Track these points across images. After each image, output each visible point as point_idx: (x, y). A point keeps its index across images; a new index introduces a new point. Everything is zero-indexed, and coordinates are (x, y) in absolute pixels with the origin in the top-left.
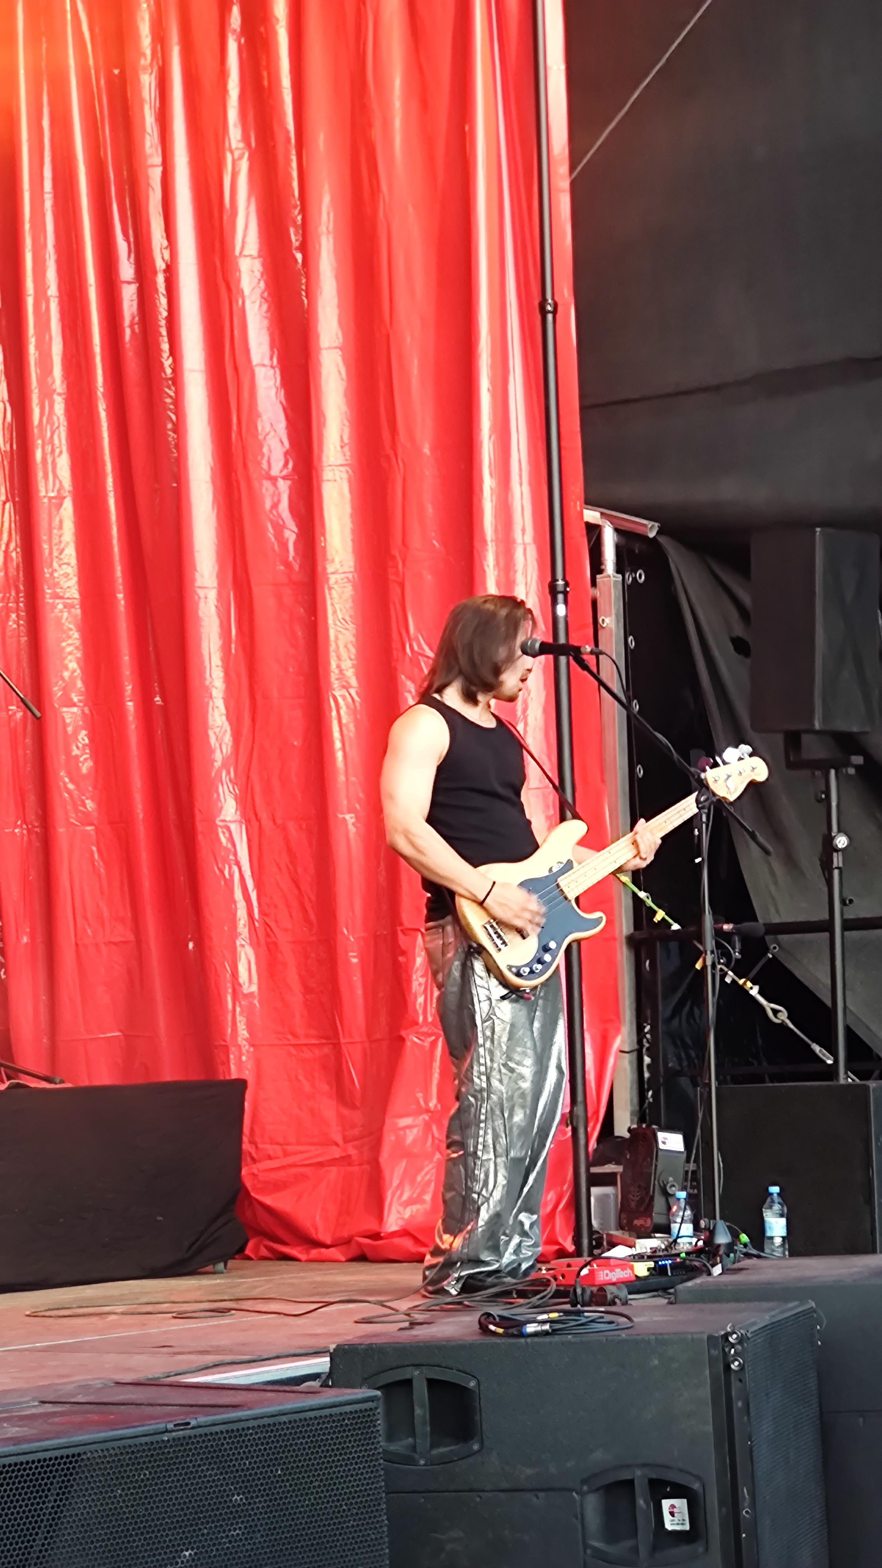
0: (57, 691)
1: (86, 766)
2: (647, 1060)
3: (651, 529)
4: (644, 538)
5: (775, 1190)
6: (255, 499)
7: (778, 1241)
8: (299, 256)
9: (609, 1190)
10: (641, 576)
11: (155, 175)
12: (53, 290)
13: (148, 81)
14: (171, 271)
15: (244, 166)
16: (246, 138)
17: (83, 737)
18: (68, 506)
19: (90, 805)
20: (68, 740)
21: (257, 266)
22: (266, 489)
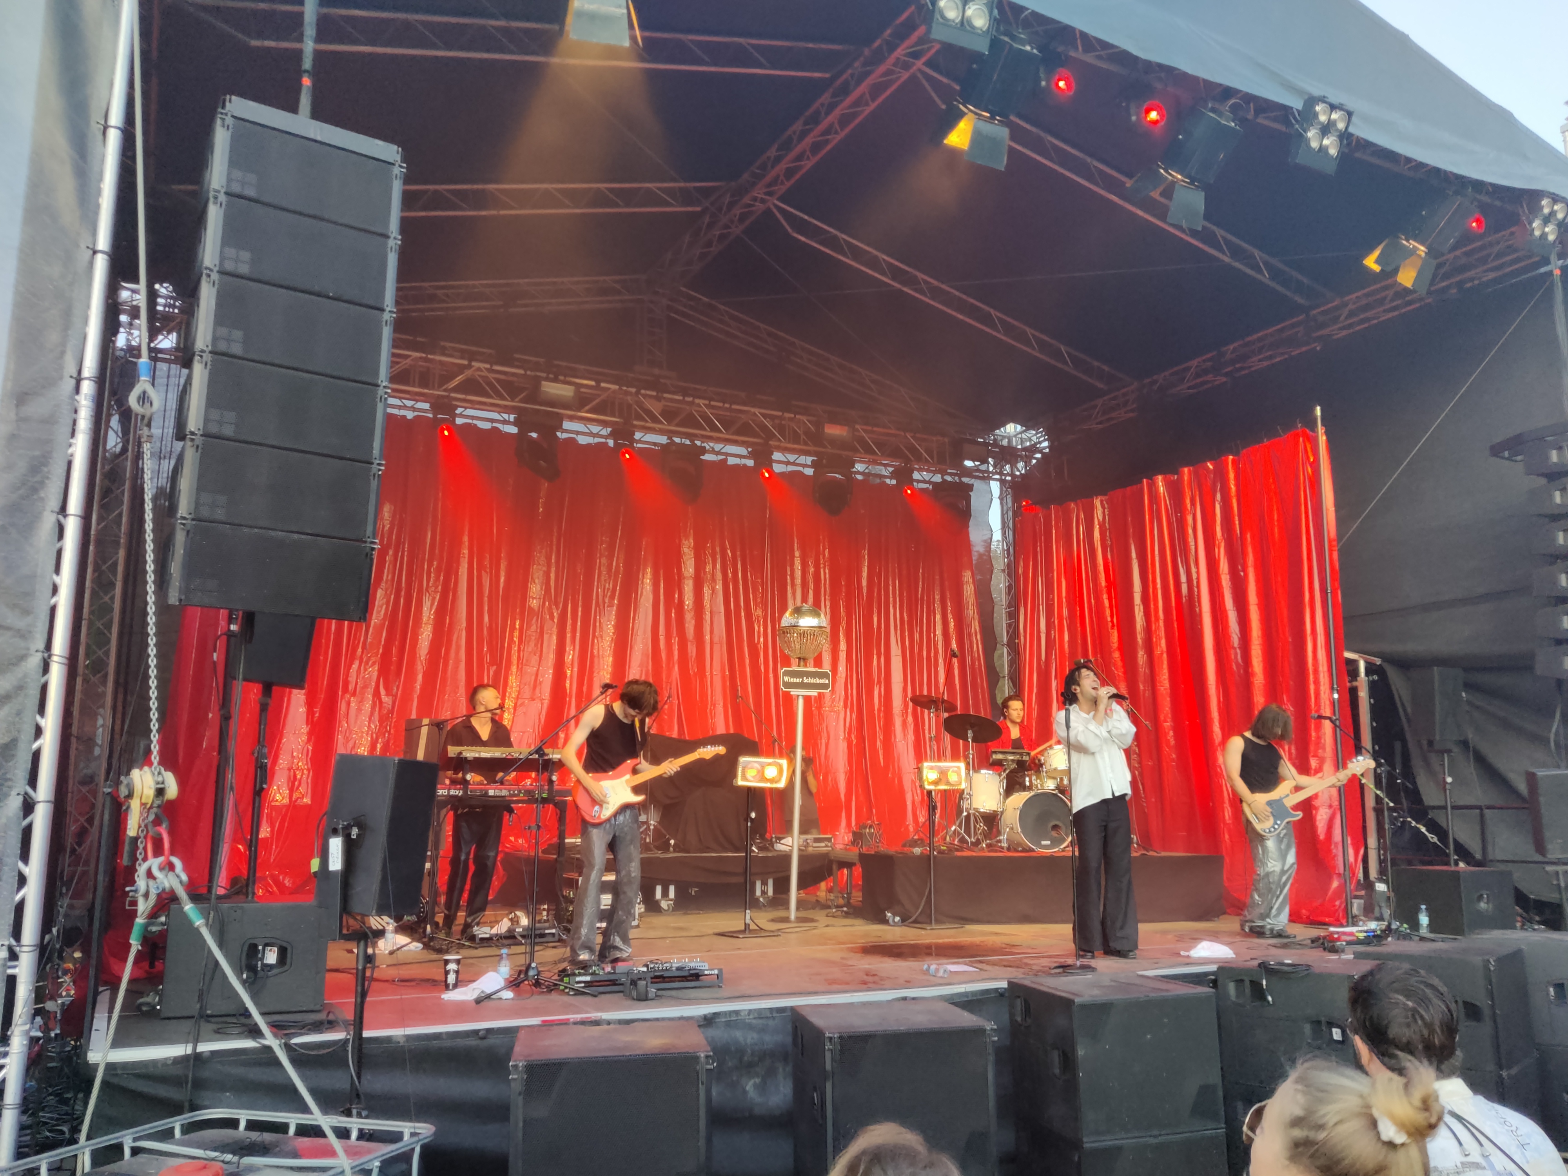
0: (1162, 717)
1: (1172, 742)
2: (1382, 852)
3: (1378, 661)
4: (1375, 665)
6: (1228, 656)
8: (1242, 574)
9: (1362, 901)
10: (1376, 677)
11: (1193, 548)
12: (1159, 586)
13: (1190, 519)
14: (1198, 579)
15: (1223, 545)
16: (1223, 535)
17: (1171, 733)
18: (1165, 655)
19: (1174, 756)
20: (1166, 734)
21: (1228, 577)
22: (1232, 652)
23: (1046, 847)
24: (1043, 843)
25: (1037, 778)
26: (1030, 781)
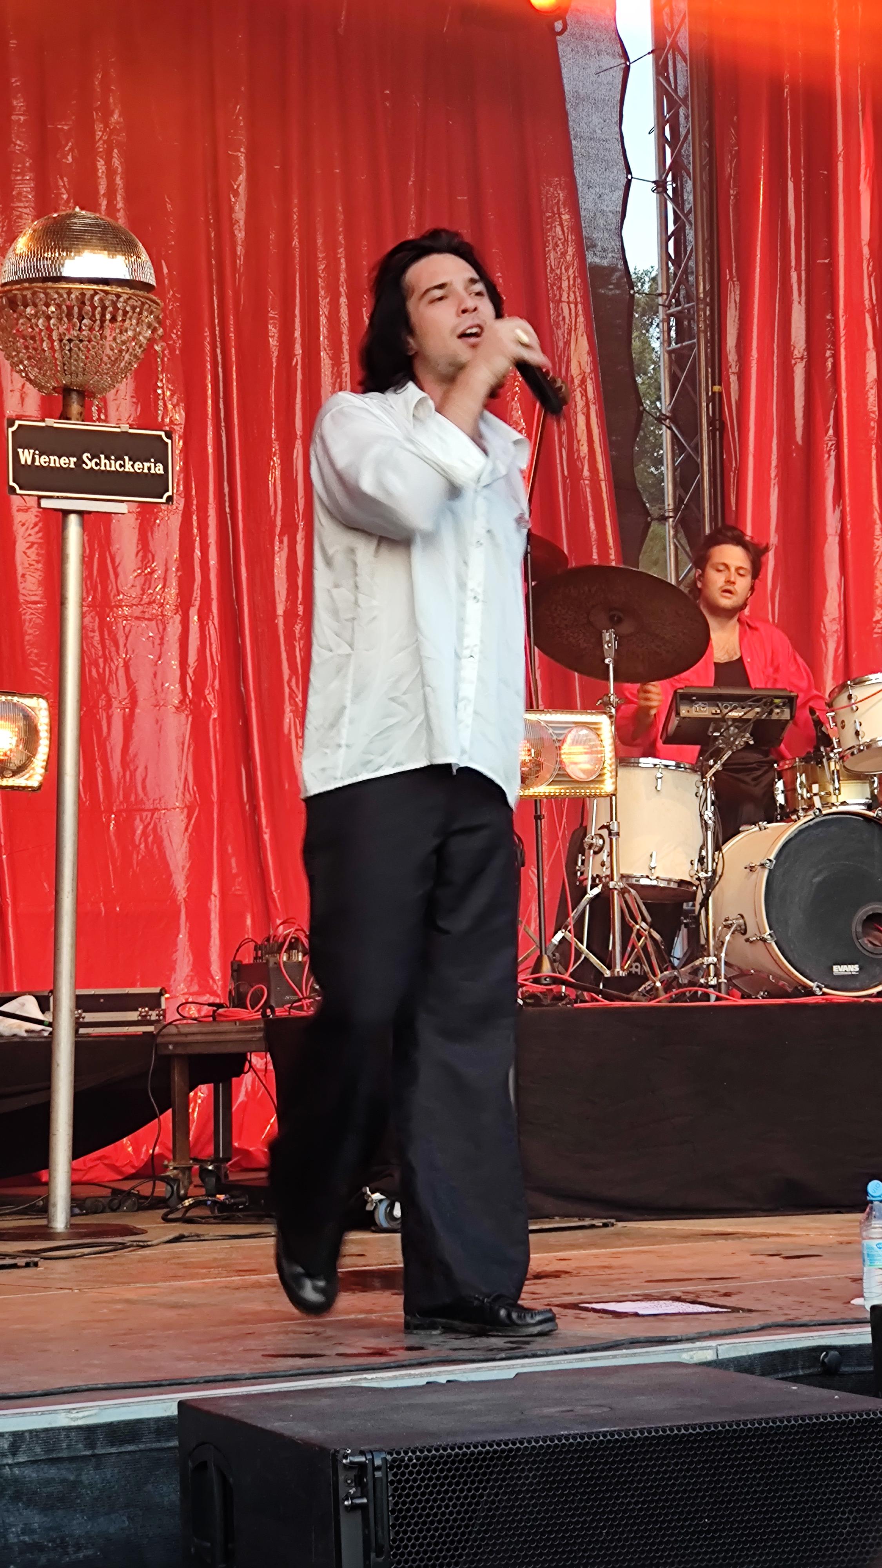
23: (844, 983)
24: (838, 970)
25: (811, 780)
26: (790, 791)
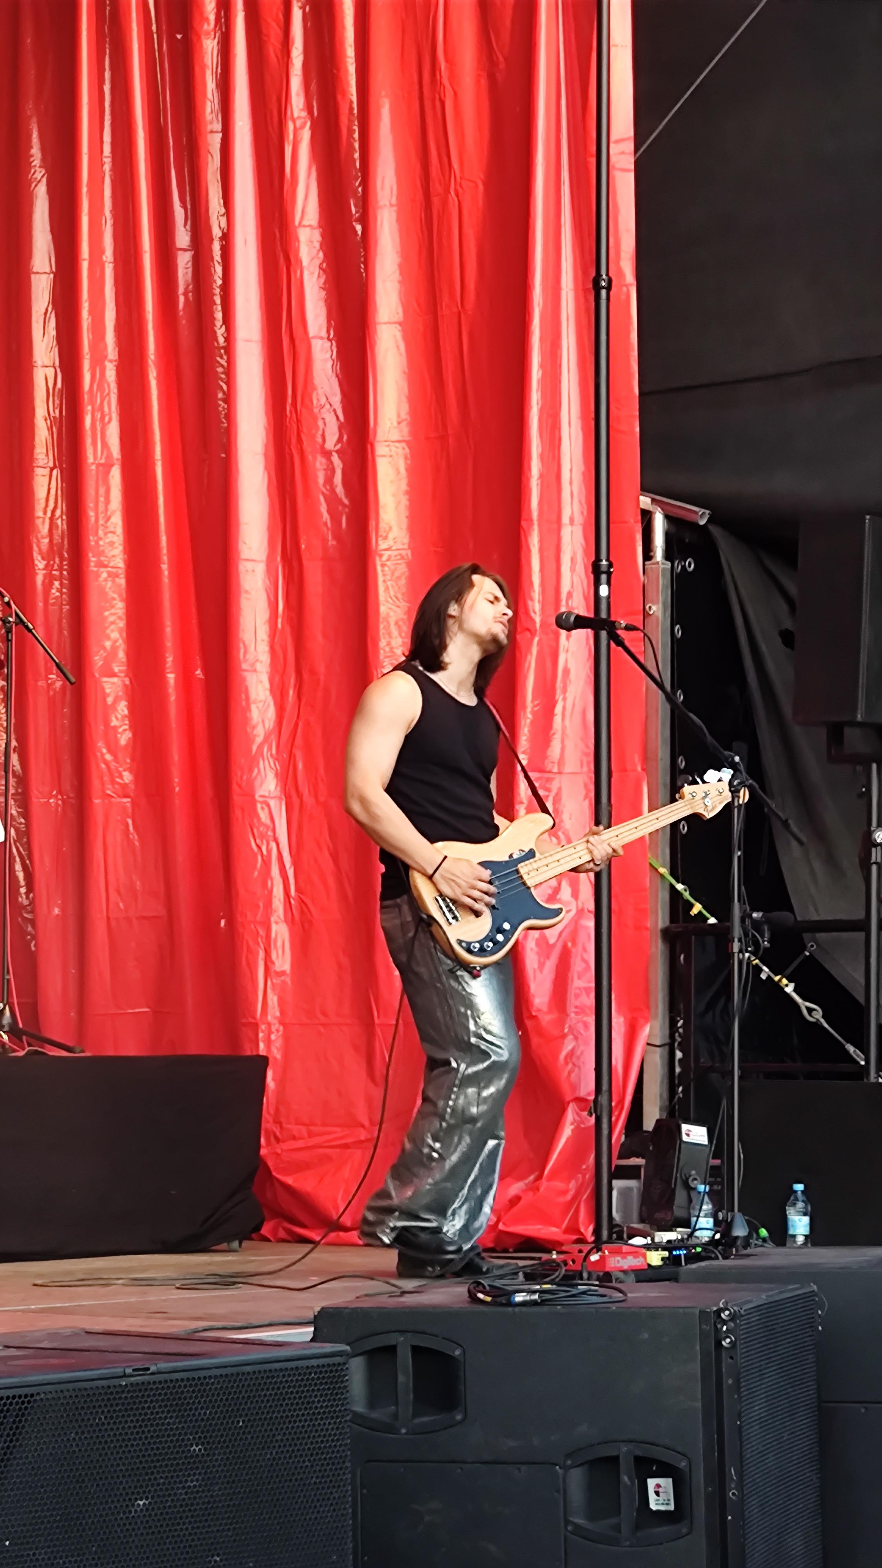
0: (97, 660)
1: (125, 738)
2: (679, 1055)
3: (702, 516)
4: (694, 525)
5: (799, 1187)
6: (306, 475)
7: (800, 1240)
8: (359, 228)
9: (632, 1183)
10: (690, 565)
11: (215, 141)
12: (108, 254)
13: (210, 46)
14: (227, 238)
15: (306, 135)
16: (309, 108)
17: (122, 708)
18: (116, 475)
19: (127, 777)
20: (108, 710)
21: (317, 236)
22: (320, 463)
